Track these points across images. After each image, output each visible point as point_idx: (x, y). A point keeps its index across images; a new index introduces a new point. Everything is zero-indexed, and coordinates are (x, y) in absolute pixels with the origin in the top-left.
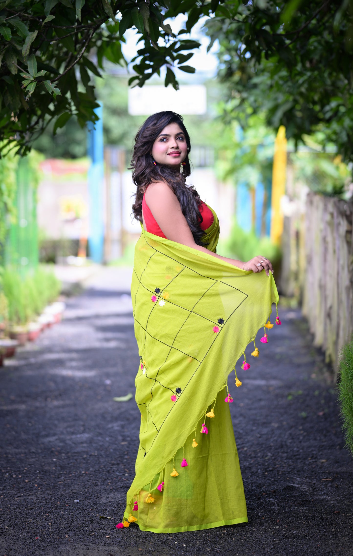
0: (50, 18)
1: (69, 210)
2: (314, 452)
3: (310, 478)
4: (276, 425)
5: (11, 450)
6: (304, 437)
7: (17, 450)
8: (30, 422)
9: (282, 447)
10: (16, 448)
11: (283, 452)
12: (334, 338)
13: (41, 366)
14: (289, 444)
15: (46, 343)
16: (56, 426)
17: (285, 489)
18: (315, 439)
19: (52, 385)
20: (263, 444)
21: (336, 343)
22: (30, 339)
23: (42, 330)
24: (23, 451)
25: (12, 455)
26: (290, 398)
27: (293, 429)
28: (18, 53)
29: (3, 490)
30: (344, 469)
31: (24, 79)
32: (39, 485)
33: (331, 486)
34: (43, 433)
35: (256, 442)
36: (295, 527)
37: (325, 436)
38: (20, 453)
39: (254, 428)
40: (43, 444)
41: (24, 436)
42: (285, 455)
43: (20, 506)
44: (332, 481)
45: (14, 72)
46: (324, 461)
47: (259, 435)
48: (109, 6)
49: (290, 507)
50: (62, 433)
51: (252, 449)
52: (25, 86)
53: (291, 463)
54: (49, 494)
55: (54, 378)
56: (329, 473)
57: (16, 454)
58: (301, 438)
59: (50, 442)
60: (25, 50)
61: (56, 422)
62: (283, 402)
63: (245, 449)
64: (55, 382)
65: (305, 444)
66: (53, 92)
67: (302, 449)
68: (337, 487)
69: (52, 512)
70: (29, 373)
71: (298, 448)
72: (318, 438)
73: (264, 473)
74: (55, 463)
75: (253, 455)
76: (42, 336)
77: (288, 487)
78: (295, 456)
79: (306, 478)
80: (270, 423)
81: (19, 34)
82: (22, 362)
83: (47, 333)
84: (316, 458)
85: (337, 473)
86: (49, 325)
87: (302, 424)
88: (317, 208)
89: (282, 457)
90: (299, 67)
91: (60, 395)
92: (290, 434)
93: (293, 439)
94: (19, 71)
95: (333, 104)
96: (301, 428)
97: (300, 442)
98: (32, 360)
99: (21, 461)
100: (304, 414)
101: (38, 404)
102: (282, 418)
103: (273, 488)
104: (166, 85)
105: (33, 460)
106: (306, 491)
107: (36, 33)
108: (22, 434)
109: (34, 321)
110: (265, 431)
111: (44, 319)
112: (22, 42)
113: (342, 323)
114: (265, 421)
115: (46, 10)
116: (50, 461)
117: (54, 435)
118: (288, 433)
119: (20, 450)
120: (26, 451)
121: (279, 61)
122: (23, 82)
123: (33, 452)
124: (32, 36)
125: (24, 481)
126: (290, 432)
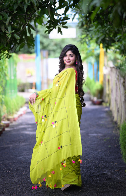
0: (15, 12)
1: (29, 73)
2: (113, 160)
3: (111, 170)
4: (100, 151)
5: (7, 161)
6: (110, 154)
7: (9, 162)
8: (14, 151)
9: (102, 158)
10: (9, 161)
11: (102, 161)
12: (120, 119)
13: (18, 130)
14: (104, 157)
15: (20, 121)
16: (23, 152)
17: (102, 174)
18: (113, 155)
19: (22, 137)
20: (95, 158)
21: (121, 121)
22: (14, 120)
23: (19, 117)
24: (11, 162)
25: (7, 163)
26: (105, 140)
27: (106, 152)
28: (5, 24)
29: (4, 176)
30: (123, 166)
31: (7, 33)
32: (16, 175)
33: (118, 173)
34: (18, 155)
35: (92, 157)
36: (105, 188)
37: (117, 154)
38: (10, 163)
39: (92, 152)
40: (18, 159)
41: (11, 157)
42: (103, 161)
43: (9, 182)
44: (119, 171)
45: (3, 31)
46: (116, 163)
47: (94, 154)
48: (36, 7)
49: (104, 181)
50: (25, 155)
51: (91, 159)
52: (7, 36)
53: (105, 165)
54: (19, 178)
55: (22, 135)
56: (118, 168)
57: (9, 163)
58: (109, 155)
59: (20, 158)
60: (7, 23)
61: (23, 151)
62: (103, 142)
63: (89, 159)
64: (23, 136)
65: (110, 157)
66: (17, 38)
67: (109, 159)
68: (120, 173)
69: (20, 185)
70: (14, 133)
71: (107, 159)
72: (114, 155)
73: (95, 169)
74: (22, 166)
75: (91, 162)
76: (19, 119)
77: (103, 173)
78: (106, 162)
79: (110, 170)
80: (98, 150)
81: (5, 18)
82: (12, 129)
83: (21, 118)
84: (113, 162)
85: (120, 168)
86: (21, 115)
87: (109, 150)
89: (102, 162)
90: (105, 24)
91: (25, 141)
92: (105, 154)
93: (105, 155)
94: (5, 31)
95: (118, 36)
96: (108, 151)
97: (108, 157)
98: (15, 128)
99: (10, 165)
100: (110, 146)
101: (17, 144)
102: (102, 148)
103: (98, 174)
104: (58, 33)
105: (15, 165)
106: (110, 175)
107: (11, 17)
108: (11, 155)
109: (16, 114)
110: (96, 153)
111: (19, 113)
112: (6, 20)
113: (123, 114)
114: (96, 149)
115: (14, 9)
116: (20, 165)
117: (22, 156)
118: (104, 153)
119: (10, 162)
120: (12, 162)
121: (98, 23)
122: (7, 35)
123: (15, 162)
124: (9, 18)
125: (11, 173)
126: (105, 153)
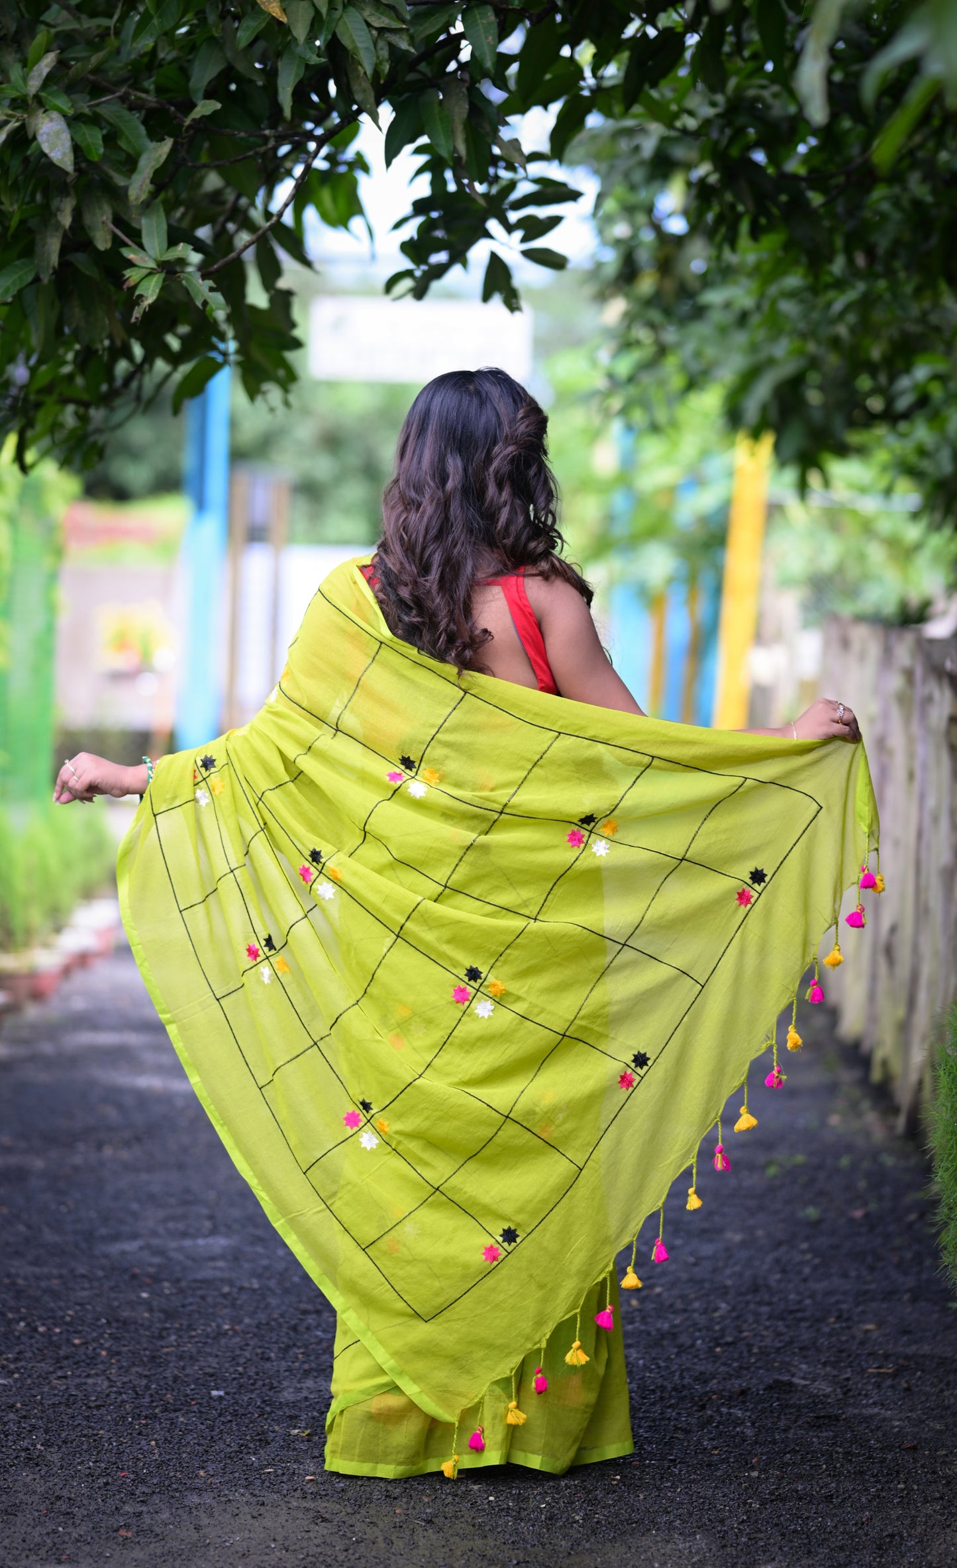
0: (206, 107)
1: (122, 644)
2: (844, 1306)
3: (834, 1365)
4: (738, 1238)
5: (22, 1268)
6: (815, 1268)
8: (63, 1203)
9: (755, 1289)
10: (36, 1262)
11: (760, 1303)
12: (901, 1012)
13: (74, 1060)
14: (773, 1284)
15: (78, 1004)
16: (135, 1215)
17: (769, 1388)
18: (845, 1275)
19: (112, 1113)
20: (703, 1281)
21: (904, 1027)
22: (36, 995)
23: (67, 971)
24: (55, 1272)
25: (26, 1279)
26: (772, 1171)
27: (784, 1249)
28: (116, 194)
30: (926, 1349)
32: (112, 1353)
33: (892, 1387)
34: (104, 1231)
35: (684, 1276)
37: (872, 1268)
38: (49, 1277)
39: (678, 1242)
40: (106, 1256)
41: (49, 1236)
42: (765, 1309)
43: (69, 1399)
44: (895, 1375)
46: (870, 1327)
47: (692, 1260)
50: (155, 1233)
51: (675, 1292)
53: (782, 1329)
54: (141, 1375)
55: (114, 1095)
56: (887, 1357)
57: (37, 1278)
58: (807, 1270)
59: (123, 1253)
60: (137, 187)
61: (135, 1206)
62: (754, 1180)
64: (120, 1106)
65: (820, 1286)
67: (812, 1296)
68: (908, 1389)
69: (155, 1416)
70: (40, 1077)
71: (799, 1293)
72: (853, 1273)
74: (146, 1302)
75: (680, 1306)
76: (67, 986)
77: (778, 1383)
78: (791, 1312)
79: (825, 1364)
80: (720, 1231)
83: (80, 980)
84: (848, 1319)
85: (907, 1357)
86: (83, 959)
87: (808, 1238)
88: (862, 657)
89: (757, 1314)
90: (838, 266)
91: (138, 1139)
92: (777, 1261)
93: (784, 1271)
94: (119, 243)
95: (921, 373)
96: (805, 1246)
97: (805, 1280)
99: (55, 1295)
100: (812, 1212)
101: (78, 1160)
102: (751, 1222)
104: (486, 297)
105: (85, 1293)
106: (827, 1396)
107: (169, 143)
108: (46, 1230)
109: (46, 946)
110: (707, 1249)
111: (75, 940)
113: (927, 971)
114: (706, 1225)
115: (192, 84)
116: (132, 1297)
117: (134, 1236)
118: (769, 1258)
119: (46, 1270)
120: (64, 1271)
121: (787, 246)
123: (83, 1276)
124: (157, 154)
125: (68, 1341)
126: (775, 1254)
